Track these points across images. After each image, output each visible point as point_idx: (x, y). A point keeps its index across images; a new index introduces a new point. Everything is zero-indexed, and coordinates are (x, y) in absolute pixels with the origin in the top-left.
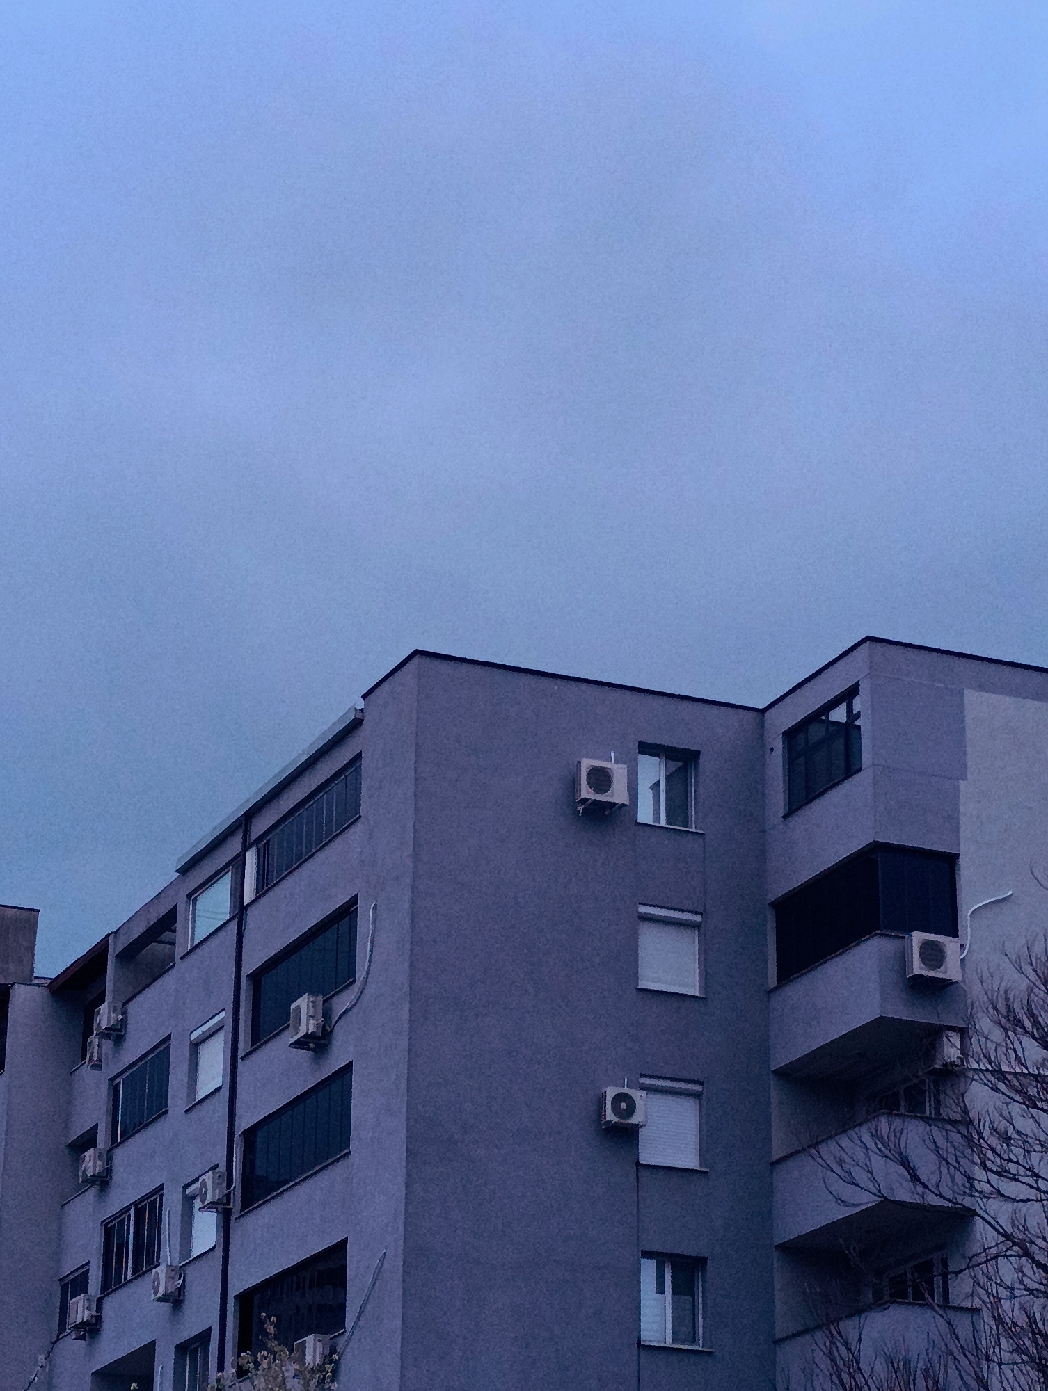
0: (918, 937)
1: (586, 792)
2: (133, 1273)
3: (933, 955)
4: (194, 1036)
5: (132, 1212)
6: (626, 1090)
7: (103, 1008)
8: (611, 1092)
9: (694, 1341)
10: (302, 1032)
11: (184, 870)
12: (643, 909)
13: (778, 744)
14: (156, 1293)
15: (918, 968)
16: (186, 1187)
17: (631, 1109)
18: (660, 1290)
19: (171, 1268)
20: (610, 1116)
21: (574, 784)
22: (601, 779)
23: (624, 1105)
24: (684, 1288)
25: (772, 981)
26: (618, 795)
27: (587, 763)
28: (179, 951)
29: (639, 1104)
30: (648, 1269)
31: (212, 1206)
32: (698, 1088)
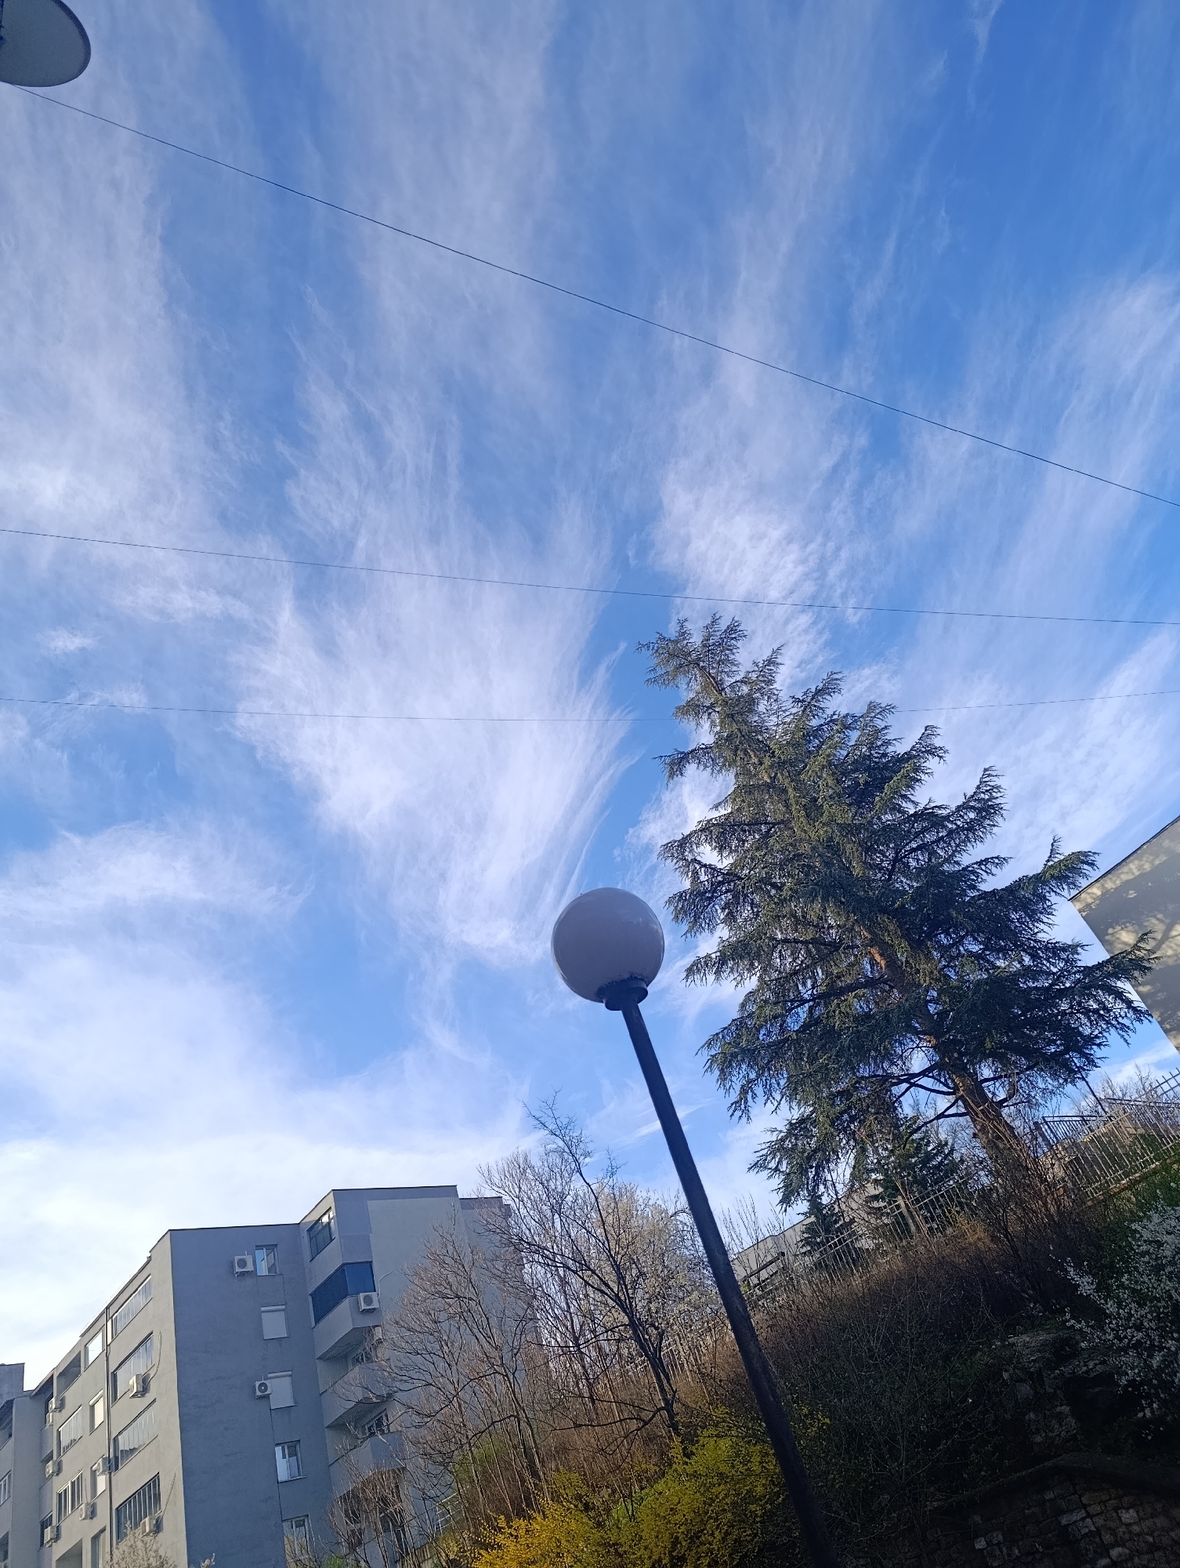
0: (362, 1296)
1: (238, 1270)
2: (72, 1509)
3: (368, 1300)
4: (91, 1403)
5: (70, 1484)
6: (263, 1381)
7: (53, 1400)
8: (257, 1384)
9: (299, 1475)
10: (135, 1390)
11: (83, 1335)
12: (263, 1309)
13: (305, 1234)
14: (81, 1517)
15: (363, 1307)
16: (92, 1468)
17: (266, 1389)
18: (284, 1457)
19: (87, 1504)
20: (258, 1393)
21: (232, 1266)
22: (243, 1263)
23: (263, 1388)
24: (293, 1454)
25: (313, 1324)
26: (250, 1268)
27: (237, 1258)
28: (82, 1369)
29: (269, 1385)
30: (278, 1450)
31: (103, 1473)
32: (290, 1373)
